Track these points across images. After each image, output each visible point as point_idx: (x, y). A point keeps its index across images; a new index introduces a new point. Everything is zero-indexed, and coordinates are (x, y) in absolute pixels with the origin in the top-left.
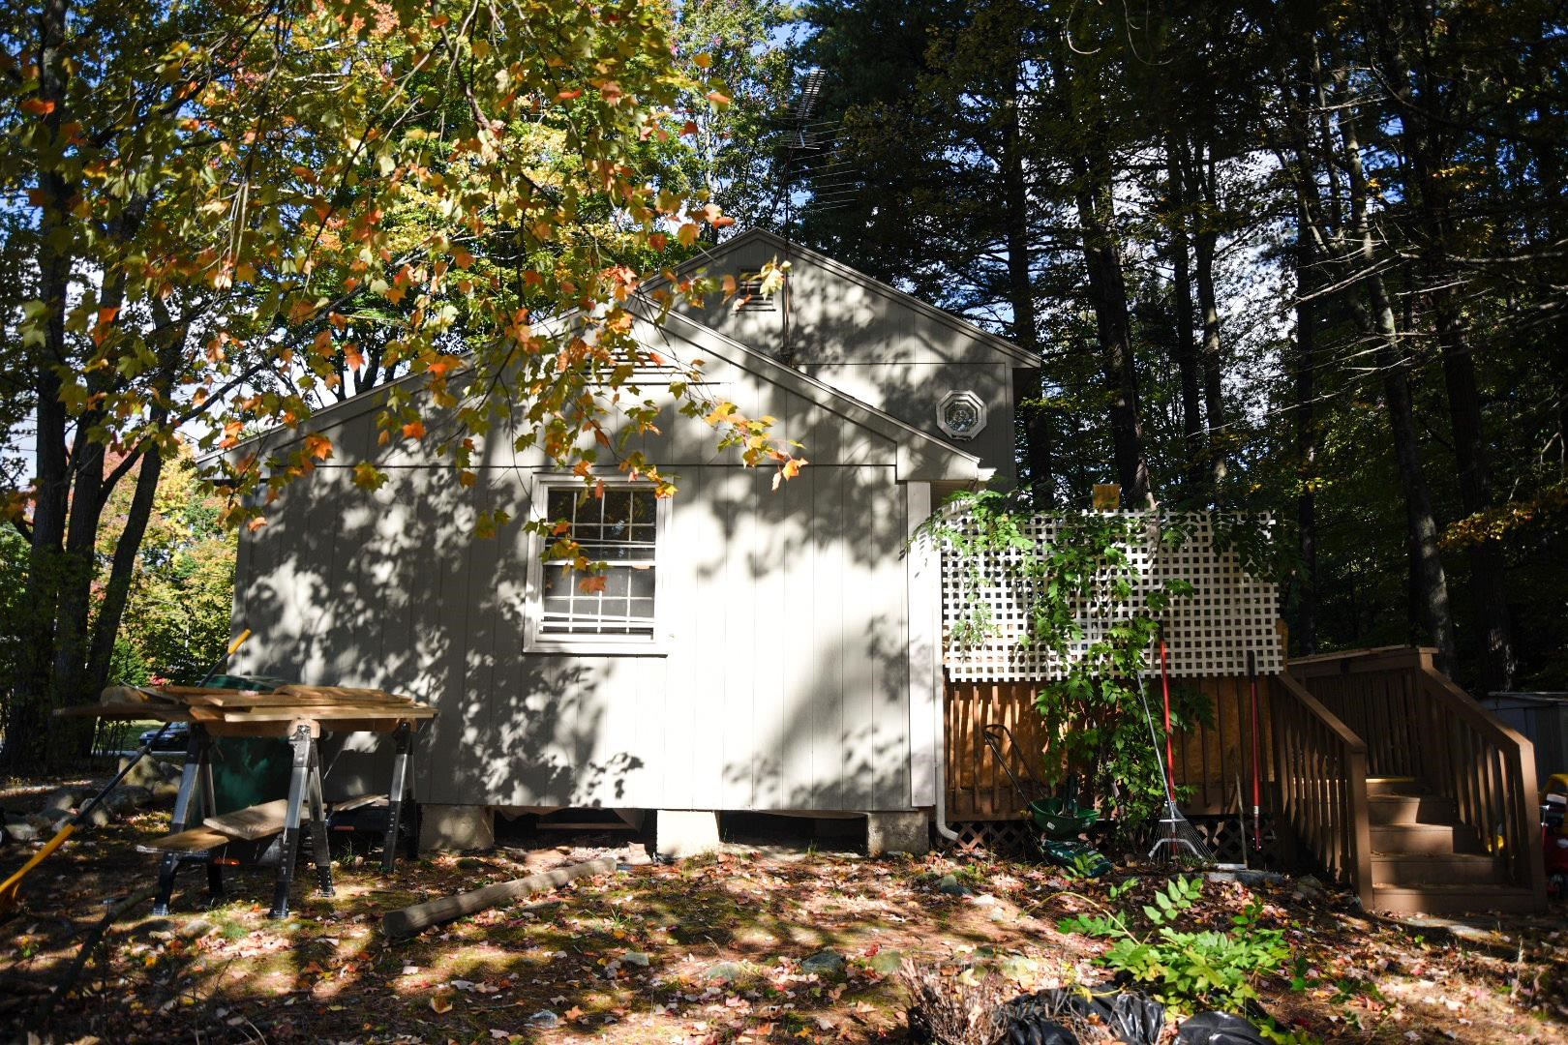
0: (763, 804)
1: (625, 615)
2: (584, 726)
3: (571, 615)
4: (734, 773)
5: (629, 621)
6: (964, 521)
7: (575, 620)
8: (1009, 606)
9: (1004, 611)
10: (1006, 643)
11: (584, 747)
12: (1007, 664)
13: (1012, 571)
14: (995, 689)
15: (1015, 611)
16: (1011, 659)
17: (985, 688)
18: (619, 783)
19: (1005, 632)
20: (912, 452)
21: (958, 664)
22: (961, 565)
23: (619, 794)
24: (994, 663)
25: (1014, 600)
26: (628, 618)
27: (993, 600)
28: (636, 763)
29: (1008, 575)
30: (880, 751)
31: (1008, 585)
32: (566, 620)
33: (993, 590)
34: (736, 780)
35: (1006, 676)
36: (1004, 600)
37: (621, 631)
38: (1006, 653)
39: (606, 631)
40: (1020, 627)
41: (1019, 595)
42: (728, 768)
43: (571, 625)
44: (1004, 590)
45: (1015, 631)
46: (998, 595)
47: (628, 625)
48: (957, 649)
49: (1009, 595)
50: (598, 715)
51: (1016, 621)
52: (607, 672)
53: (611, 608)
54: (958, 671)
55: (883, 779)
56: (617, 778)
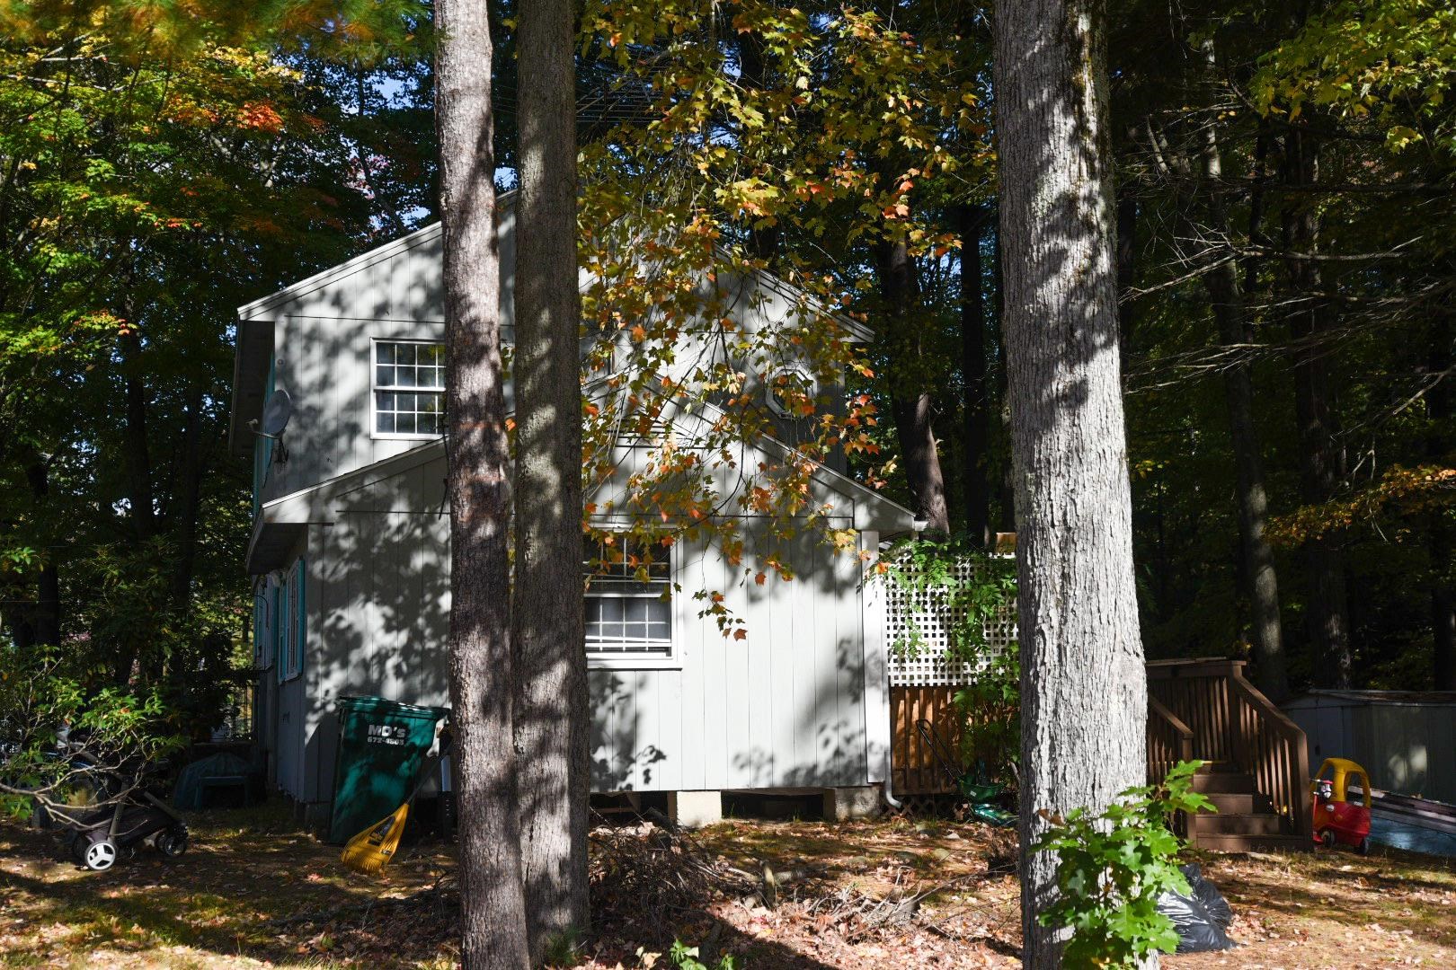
0: (763, 784)
1: (644, 636)
2: (626, 728)
3: (601, 638)
4: (741, 761)
5: (647, 642)
6: (901, 561)
7: (604, 641)
8: (934, 627)
9: (930, 631)
10: (931, 656)
11: (626, 746)
12: (931, 673)
13: (937, 600)
14: (922, 692)
15: (938, 631)
16: (935, 669)
17: (914, 691)
18: (647, 772)
19: (932, 647)
20: (870, 509)
21: (897, 673)
22: (898, 595)
23: (647, 780)
24: (922, 672)
25: (937, 623)
26: (647, 639)
27: (922, 623)
28: (659, 756)
29: (933, 603)
30: (848, 740)
31: (933, 611)
32: (597, 641)
33: (922, 615)
34: (742, 767)
35: (931, 682)
36: (930, 623)
37: (642, 650)
38: (931, 664)
39: (630, 650)
40: (942, 643)
41: (941, 619)
42: (737, 757)
43: (601, 646)
44: (930, 615)
45: (939, 648)
46: (926, 619)
47: (647, 645)
48: (895, 661)
49: (934, 619)
50: (636, 719)
51: (938, 639)
52: (641, 685)
53: (632, 631)
54: (896, 678)
55: (850, 762)
56: (645, 768)
